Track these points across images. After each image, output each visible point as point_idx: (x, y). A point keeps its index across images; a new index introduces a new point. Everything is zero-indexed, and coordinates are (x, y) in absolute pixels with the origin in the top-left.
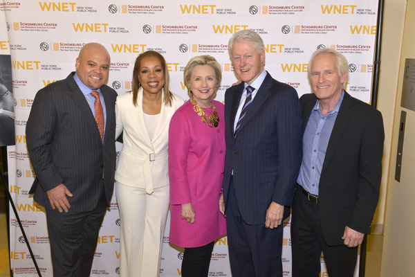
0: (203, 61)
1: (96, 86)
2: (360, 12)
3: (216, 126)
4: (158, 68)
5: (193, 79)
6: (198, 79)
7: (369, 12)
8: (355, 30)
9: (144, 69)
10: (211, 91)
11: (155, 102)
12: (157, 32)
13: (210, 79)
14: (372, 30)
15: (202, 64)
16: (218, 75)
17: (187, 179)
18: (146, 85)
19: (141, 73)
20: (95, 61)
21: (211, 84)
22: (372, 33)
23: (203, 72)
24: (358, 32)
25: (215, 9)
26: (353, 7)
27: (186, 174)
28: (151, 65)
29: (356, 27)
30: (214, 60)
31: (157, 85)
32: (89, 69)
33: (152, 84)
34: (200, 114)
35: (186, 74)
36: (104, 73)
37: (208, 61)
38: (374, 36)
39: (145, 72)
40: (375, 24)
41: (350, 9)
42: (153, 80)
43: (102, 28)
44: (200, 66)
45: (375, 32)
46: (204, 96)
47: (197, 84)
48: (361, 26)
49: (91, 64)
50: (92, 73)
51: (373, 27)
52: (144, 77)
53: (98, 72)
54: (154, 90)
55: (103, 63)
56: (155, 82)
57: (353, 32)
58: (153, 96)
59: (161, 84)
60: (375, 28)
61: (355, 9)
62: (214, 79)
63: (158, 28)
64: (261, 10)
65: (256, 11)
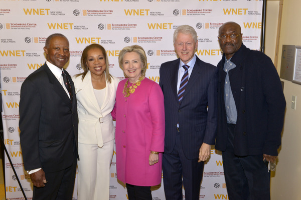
2: (250, 13)
4: (101, 57)
5: (123, 63)
6: (127, 63)
7: (256, 13)
9: (90, 58)
10: (137, 71)
11: (100, 81)
12: (108, 29)
13: (136, 62)
14: (259, 25)
15: (129, 51)
18: (93, 70)
19: (89, 61)
22: (259, 28)
23: (131, 57)
24: (249, 27)
25: (149, 12)
26: (245, 10)
29: (248, 24)
33: (98, 69)
38: (260, 29)
39: (91, 60)
40: (261, 22)
41: (243, 11)
43: (69, 26)
45: (261, 27)
47: (127, 66)
48: (251, 23)
51: (259, 23)
52: (91, 63)
54: (99, 73)
56: (99, 67)
57: (245, 27)
58: (98, 77)
59: (103, 68)
60: (261, 24)
61: (247, 11)
63: (109, 26)
64: (181, 12)
65: (178, 13)
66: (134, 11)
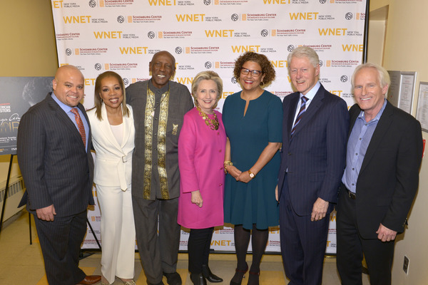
0: (208, 76)
1: (74, 104)
2: (350, 33)
3: (217, 129)
4: (117, 86)
5: (199, 91)
6: (203, 91)
7: (357, 33)
8: (346, 48)
9: (104, 88)
10: (213, 102)
11: (116, 115)
12: (187, 53)
13: (213, 91)
14: (360, 48)
15: (207, 79)
16: (219, 88)
17: (195, 170)
18: (108, 102)
19: (102, 92)
20: (72, 82)
21: (213, 96)
22: (360, 51)
23: (208, 85)
24: (349, 50)
25: (233, 33)
26: (344, 30)
27: (194, 167)
28: (110, 84)
29: (347, 46)
30: (218, 76)
31: (118, 101)
32: (66, 90)
33: (113, 100)
34: (204, 118)
35: (194, 86)
36: (80, 92)
37: (212, 76)
38: (362, 53)
39: (105, 90)
40: (362, 43)
41: (342, 32)
42: (114, 97)
43: (143, 50)
44: (206, 81)
45: (362, 49)
46: (208, 106)
47: (202, 96)
48: (351, 45)
49: (68, 85)
50: (70, 93)
51: (360, 46)
52: (106, 94)
53: (75, 92)
54: (115, 105)
55: (79, 83)
56: (115, 98)
57: (344, 50)
58: (114, 110)
59: (120, 100)
60: (362, 47)
61: (346, 32)
62: (216, 92)
63: (188, 49)
64: (270, 33)
65: (267, 34)
66: (217, 32)
